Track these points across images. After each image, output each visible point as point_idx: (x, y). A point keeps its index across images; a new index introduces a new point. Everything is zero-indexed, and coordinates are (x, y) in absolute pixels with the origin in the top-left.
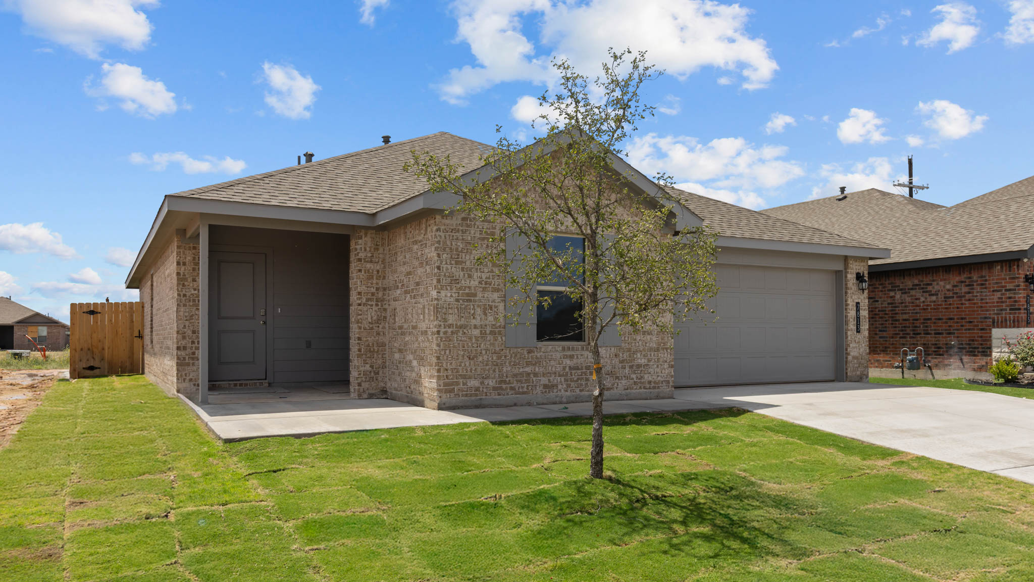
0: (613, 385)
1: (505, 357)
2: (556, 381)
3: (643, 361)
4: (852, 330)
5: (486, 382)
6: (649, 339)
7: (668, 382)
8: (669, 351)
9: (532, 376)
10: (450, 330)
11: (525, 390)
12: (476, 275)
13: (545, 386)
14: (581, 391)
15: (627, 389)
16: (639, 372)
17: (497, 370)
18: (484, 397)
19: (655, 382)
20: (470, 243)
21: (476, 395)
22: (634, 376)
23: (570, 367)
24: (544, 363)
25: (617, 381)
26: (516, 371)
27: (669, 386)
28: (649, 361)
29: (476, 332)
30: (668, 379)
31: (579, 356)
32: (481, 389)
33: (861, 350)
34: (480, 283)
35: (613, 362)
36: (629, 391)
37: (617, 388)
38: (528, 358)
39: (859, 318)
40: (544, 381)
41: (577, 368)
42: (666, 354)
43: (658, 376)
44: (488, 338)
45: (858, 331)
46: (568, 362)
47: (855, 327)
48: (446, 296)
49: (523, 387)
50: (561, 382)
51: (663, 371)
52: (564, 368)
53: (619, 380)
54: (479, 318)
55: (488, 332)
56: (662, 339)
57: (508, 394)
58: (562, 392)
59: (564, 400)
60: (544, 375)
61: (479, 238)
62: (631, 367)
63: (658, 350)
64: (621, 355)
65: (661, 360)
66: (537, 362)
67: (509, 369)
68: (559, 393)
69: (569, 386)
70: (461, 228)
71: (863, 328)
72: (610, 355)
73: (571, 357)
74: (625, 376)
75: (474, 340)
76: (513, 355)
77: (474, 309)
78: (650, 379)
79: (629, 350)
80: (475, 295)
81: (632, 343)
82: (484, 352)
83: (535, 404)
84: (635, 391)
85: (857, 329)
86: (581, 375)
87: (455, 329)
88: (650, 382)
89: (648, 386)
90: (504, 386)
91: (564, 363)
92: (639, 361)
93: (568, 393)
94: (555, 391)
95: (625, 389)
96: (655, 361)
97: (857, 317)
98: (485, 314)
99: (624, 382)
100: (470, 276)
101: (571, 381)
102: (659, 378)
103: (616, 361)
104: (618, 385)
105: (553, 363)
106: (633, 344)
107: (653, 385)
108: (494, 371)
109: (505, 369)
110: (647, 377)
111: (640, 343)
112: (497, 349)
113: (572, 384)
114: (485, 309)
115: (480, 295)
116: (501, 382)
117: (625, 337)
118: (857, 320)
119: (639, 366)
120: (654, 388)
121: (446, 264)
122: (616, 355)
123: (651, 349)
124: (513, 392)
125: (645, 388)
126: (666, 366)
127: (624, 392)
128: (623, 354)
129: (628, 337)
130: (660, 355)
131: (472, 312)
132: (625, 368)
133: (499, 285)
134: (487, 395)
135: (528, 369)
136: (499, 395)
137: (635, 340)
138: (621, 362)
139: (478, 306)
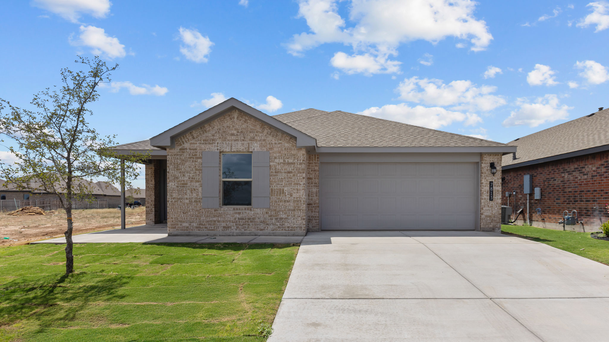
0: (265, 228)
1: (202, 213)
2: (230, 225)
3: (284, 216)
4: (485, 199)
5: (192, 224)
6: (288, 205)
7: (301, 227)
8: (301, 211)
9: (217, 222)
10: (174, 200)
11: (213, 228)
12: (187, 175)
13: (224, 227)
14: (245, 230)
15: (274, 230)
16: (281, 222)
17: (198, 219)
18: (191, 231)
19: (292, 227)
20: (184, 160)
21: (187, 230)
22: (278, 224)
23: (238, 218)
24: (224, 216)
25: (267, 226)
26: (208, 219)
27: (301, 230)
28: (288, 216)
29: (187, 201)
30: (301, 226)
31: (244, 213)
32: (189, 227)
33: (494, 212)
34: (189, 178)
35: (265, 216)
36: (275, 231)
37: (267, 229)
38: (215, 214)
39: (492, 191)
40: (224, 224)
41: (243, 219)
42: (299, 213)
43: (294, 224)
44: (193, 204)
45: (491, 199)
46: (237, 216)
47: (489, 197)
48: (172, 185)
49: (211, 227)
50: (233, 225)
51: (298, 222)
52: (235, 219)
53: (268, 225)
54: (188, 195)
55: (193, 201)
56: (297, 205)
57: (204, 230)
58: (234, 230)
59: (235, 234)
60: (223, 222)
61: (189, 158)
62: (276, 219)
63: (294, 210)
64: (270, 213)
65: (296, 216)
66: (220, 215)
67: (204, 218)
68: (232, 231)
69: (237, 227)
70: (179, 154)
71: (496, 198)
72: (263, 213)
73: (239, 213)
74: (272, 224)
75: (186, 205)
76: (207, 212)
77: (186, 190)
78: (289, 225)
79: (275, 210)
80: (186, 184)
81: (277, 207)
82: (191, 210)
83: (218, 235)
84: (279, 231)
85: (490, 198)
86: (245, 222)
87: (176, 200)
88: (288, 227)
89: (287, 229)
90: (201, 226)
91: (235, 216)
92: (282, 216)
93: (238, 231)
94: (230, 229)
95: (272, 230)
96: (292, 216)
97: (490, 191)
98: (192, 193)
99: (271, 226)
100: (184, 175)
101: (239, 225)
102: (295, 225)
103: (267, 216)
104: (268, 228)
105: (228, 216)
106: (278, 207)
107: (291, 229)
108: (196, 219)
109: (202, 219)
110: (286, 224)
111: (282, 207)
112: (198, 209)
113: (240, 227)
114: (192, 190)
115: (189, 184)
116: (200, 224)
117: (272, 204)
118: (490, 193)
119: (281, 219)
120: (291, 230)
121: (172, 170)
122: (266, 213)
123: (289, 210)
124: (206, 229)
125: (285, 230)
126: (299, 219)
127: (271, 232)
128: (271, 212)
129: (274, 204)
130: (295, 213)
131: (185, 192)
132: (272, 219)
133: (199, 179)
134: (192, 230)
135: (215, 219)
136: (199, 230)
137: (279, 205)
138: (271, 216)
139: (188, 189)
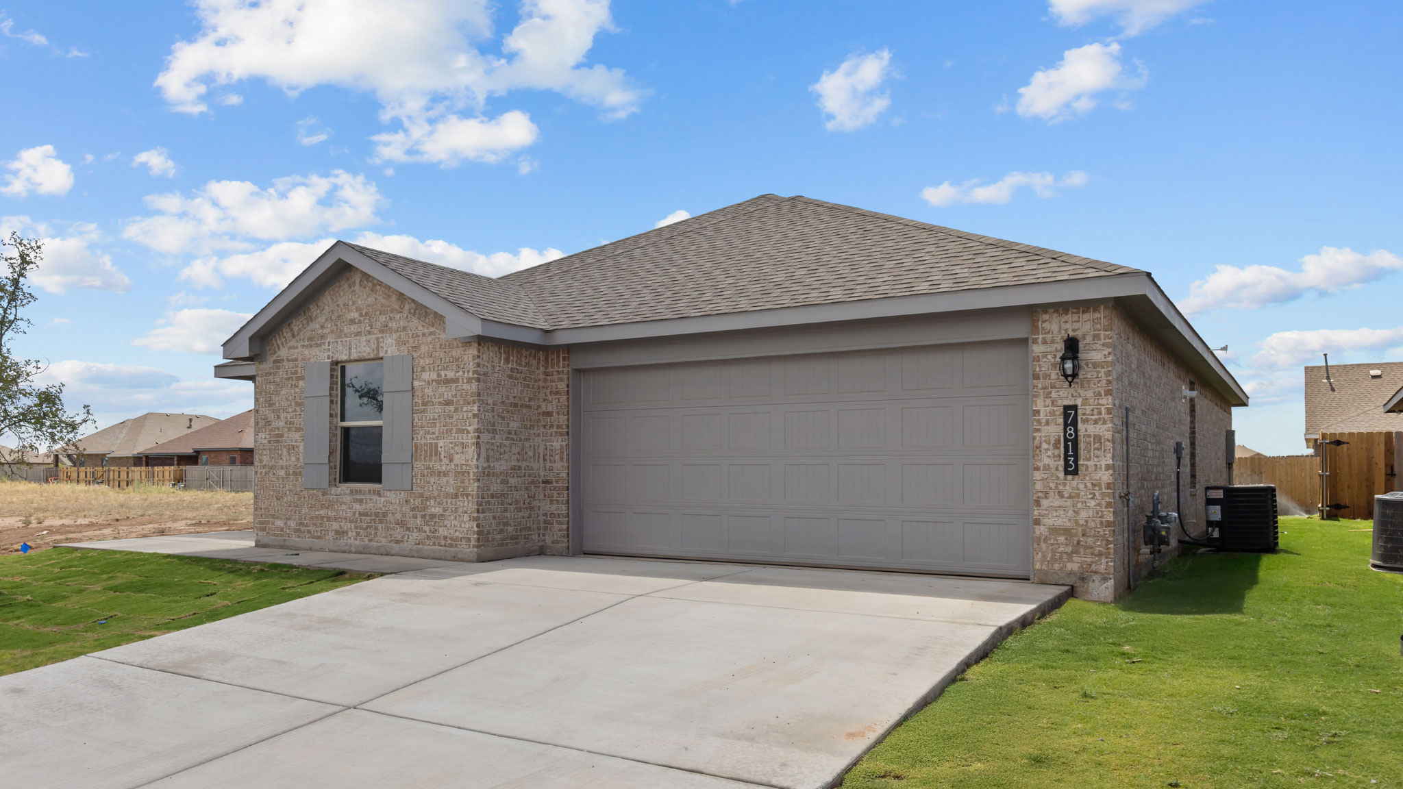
0: (403, 537)
1: (304, 498)
2: (346, 527)
3: (437, 510)
5: (289, 523)
6: (445, 482)
7: (469, 540)
8: (470, 498)
9: (325, 520)
11: (319, 534)
12: (283, 416)
13: (337, 532)
14: (370, 541)
15: (419, 544)
16: (433, 523)
17: (297, 512)
18: (287, 538)
19: (451, 539)
21: (281, 536)
22: (426, 528)
23: (359, 512)
24: (336, 506)
25: (408, 532)
26: (312, 514)
27: (469, 545)
28: (445, 510)
29: (283, 473)
30: (469, 536)
31: (368, 501)
32: (285, 530)
34: (286, 423)
35: (404, 509)
36: (421, 546)
37: (407, 541)
38: (322, 501)
40: (335, 526)
41: (366, 514)
42: (466, 502)
43: (456, 531)
44: (292, 479)
46: (357, 506)
49: (317, 531)
50: (351, 529)
51: (463, 525)
52: (354, 514)
53: (410, 532)
54: (284, 458)
55: (291, 473)
56: (462, 482)
57: (305, 537)
58: (352, 540)
59: (353, 549)
60: (336, 519)
61: (286, 379)
62: (424, 516)
63: (456, 496)
64: (412, 501)
65: (460, 510)
66: (330, 506)
67: (307, 511)
68: (349, 541)
69: (358, 534)
70: (272, 371)
72: (400, 501)
73: (361, 501)
74: (416, 528)
75: (281, 481)
76: (311, 497)
77: (281, 450)
78: (446, 534)
79: (421, 495)
80: (282, 436)
81: (425, 486)
82: (288, 493)
83: (327, 550)
84: (428, 548)
86: (370, 523)
87: (267, 470)
88: (445, 538)
89: (443, 542)
90: (303, 529)
91: (354, 508)
92: (433, 510)
93: (357, 542)
94: (345, 538)
95: (416, 544)
96: (452, 511)
98: (290, 455)
99: (415, 534)
101: (361, 529)
102: (457, 534)
103: (406, 508)
104: (408, 538)
105: (344, 507)
106: (426, 488)
107: (449, 542)
108: (295, 512)
109: (303, 511)
110: (442, 532)
111: (434, 487)
112: (298, 490)
113: (362, 531)
114: (289, 450)
115: (286, 435)
116: (300, 524)
117: (417, 479)
119: (433, 516)
120: (451, 545)
121: (262, 407)
122: (406, 501)
123: (447, 495)
124: (309, 535)
125: (439, 545)
126: (466, 518)
127: (415, 547)
128: (414, 500)
129: (421, 480)
130: (458, 503)
131: (280, 453)
132: (416, 518)
133: (300, 425)
134: (289, 537)
135: (322, 513)
136: (299, 537)
137: (429, 483)
138: (413, 509)
139: (285, 447)
